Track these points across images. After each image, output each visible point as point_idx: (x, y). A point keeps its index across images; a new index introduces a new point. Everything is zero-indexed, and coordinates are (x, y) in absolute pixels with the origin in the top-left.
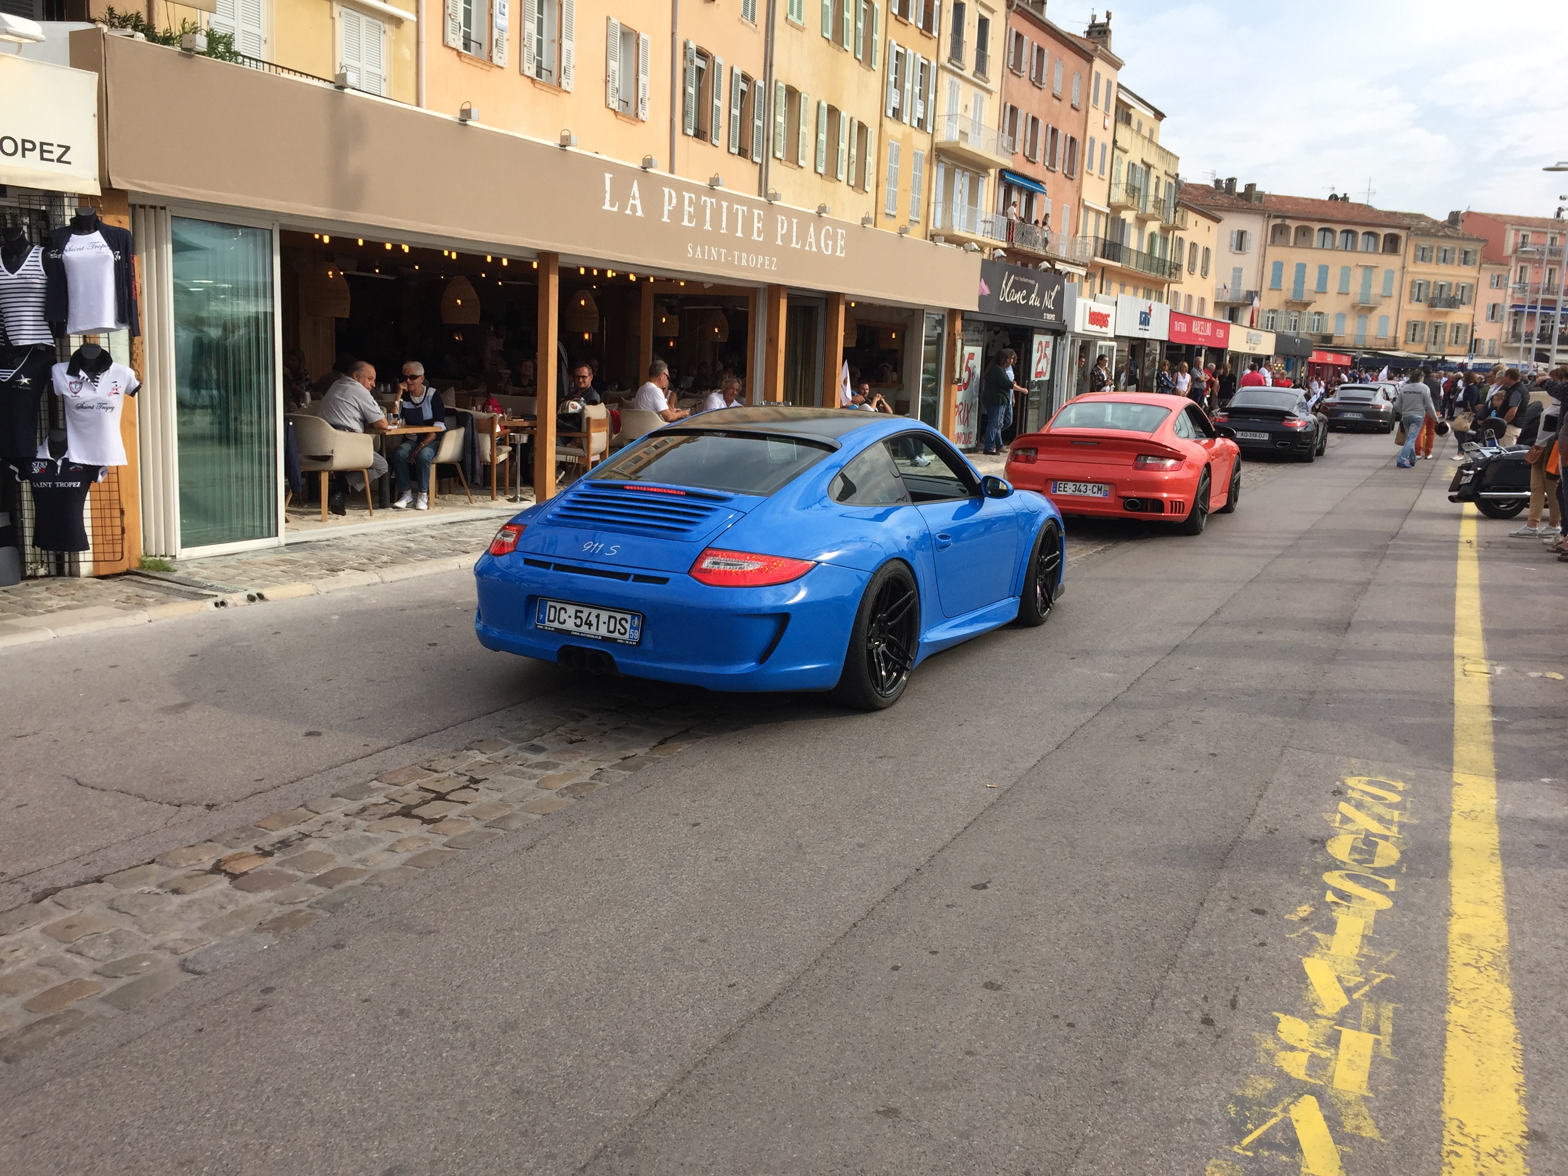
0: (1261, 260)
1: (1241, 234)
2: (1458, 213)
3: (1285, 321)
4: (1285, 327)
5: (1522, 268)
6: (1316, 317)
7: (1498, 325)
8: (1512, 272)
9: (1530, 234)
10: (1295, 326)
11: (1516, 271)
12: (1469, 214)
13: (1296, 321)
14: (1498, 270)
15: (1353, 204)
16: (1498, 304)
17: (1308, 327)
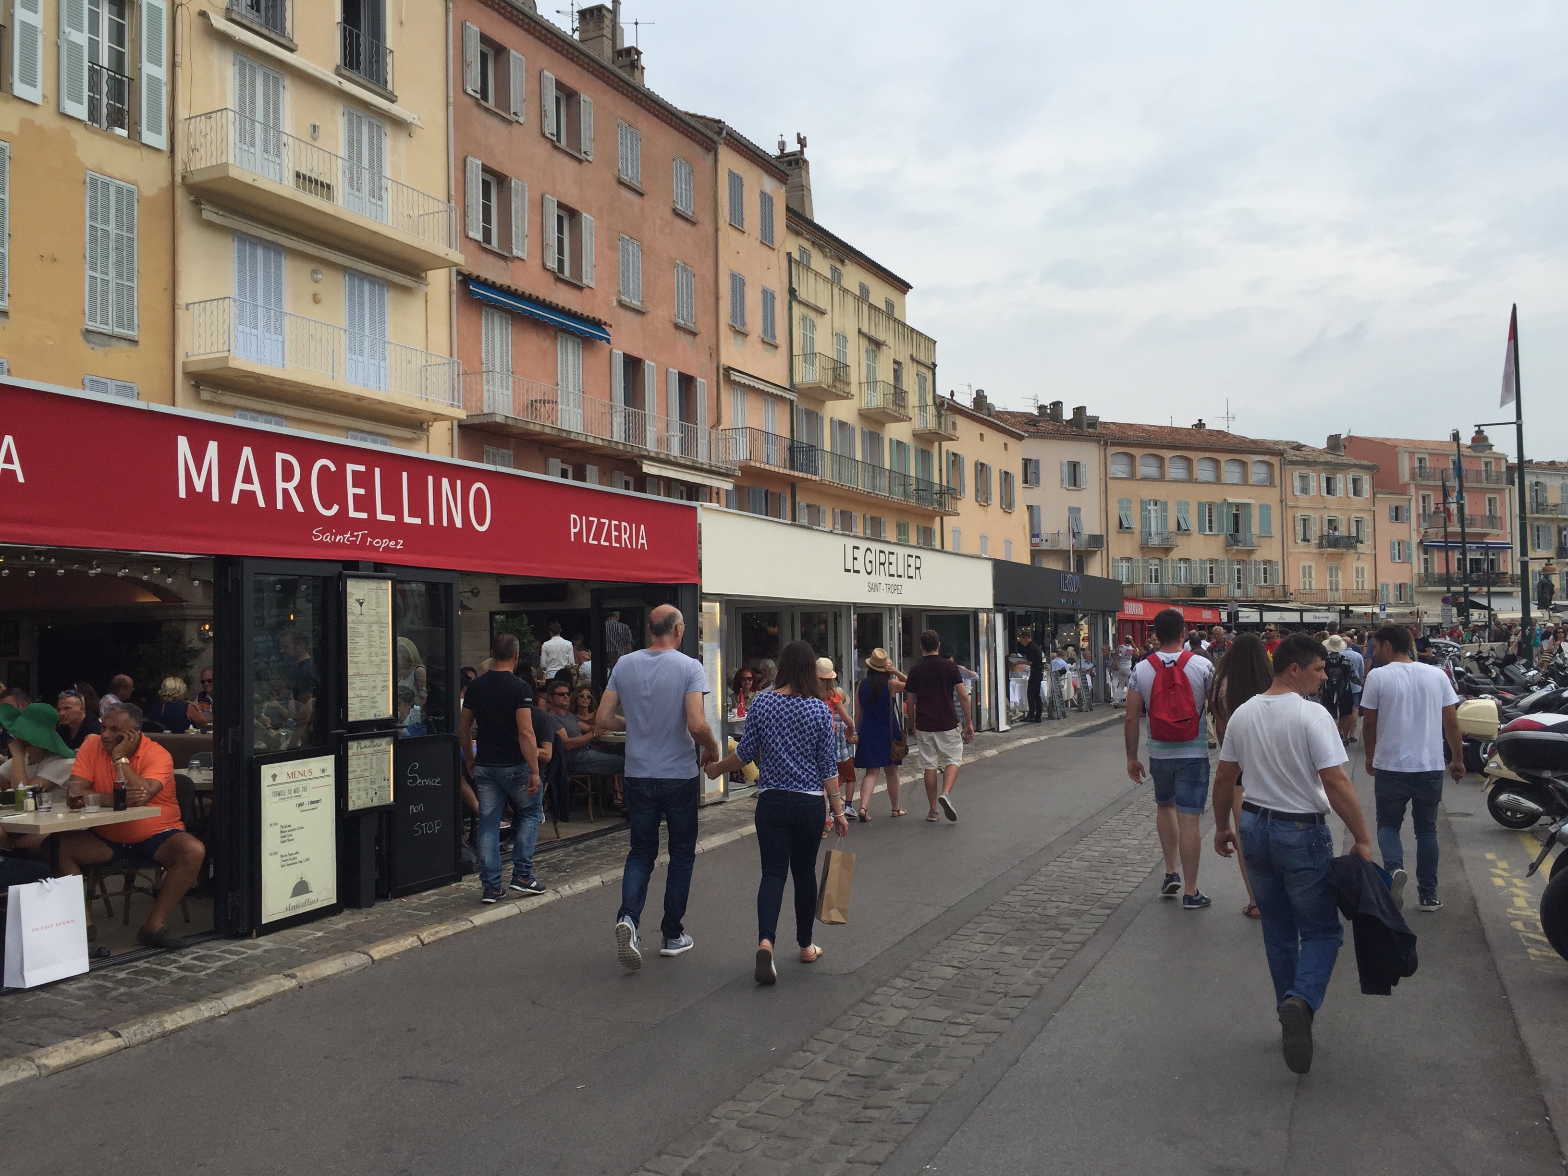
0: (1103, 499)
1: (1074, 467)
2: (1337, 436)
3: (1144, 570)
4: (1144, 579)
5: (1424, 497)
6: (1182, 565)
7: (1408, 566)
8: (1413, 502)
9: (1426, 456)
10: (1157, 577)
11: (1417, 501)
12: (1350, 438)
13: (1156, 570)
14: (1396, 500)
15: (1210, 431)
16: (1403, 541)
17: (1173, 578)
